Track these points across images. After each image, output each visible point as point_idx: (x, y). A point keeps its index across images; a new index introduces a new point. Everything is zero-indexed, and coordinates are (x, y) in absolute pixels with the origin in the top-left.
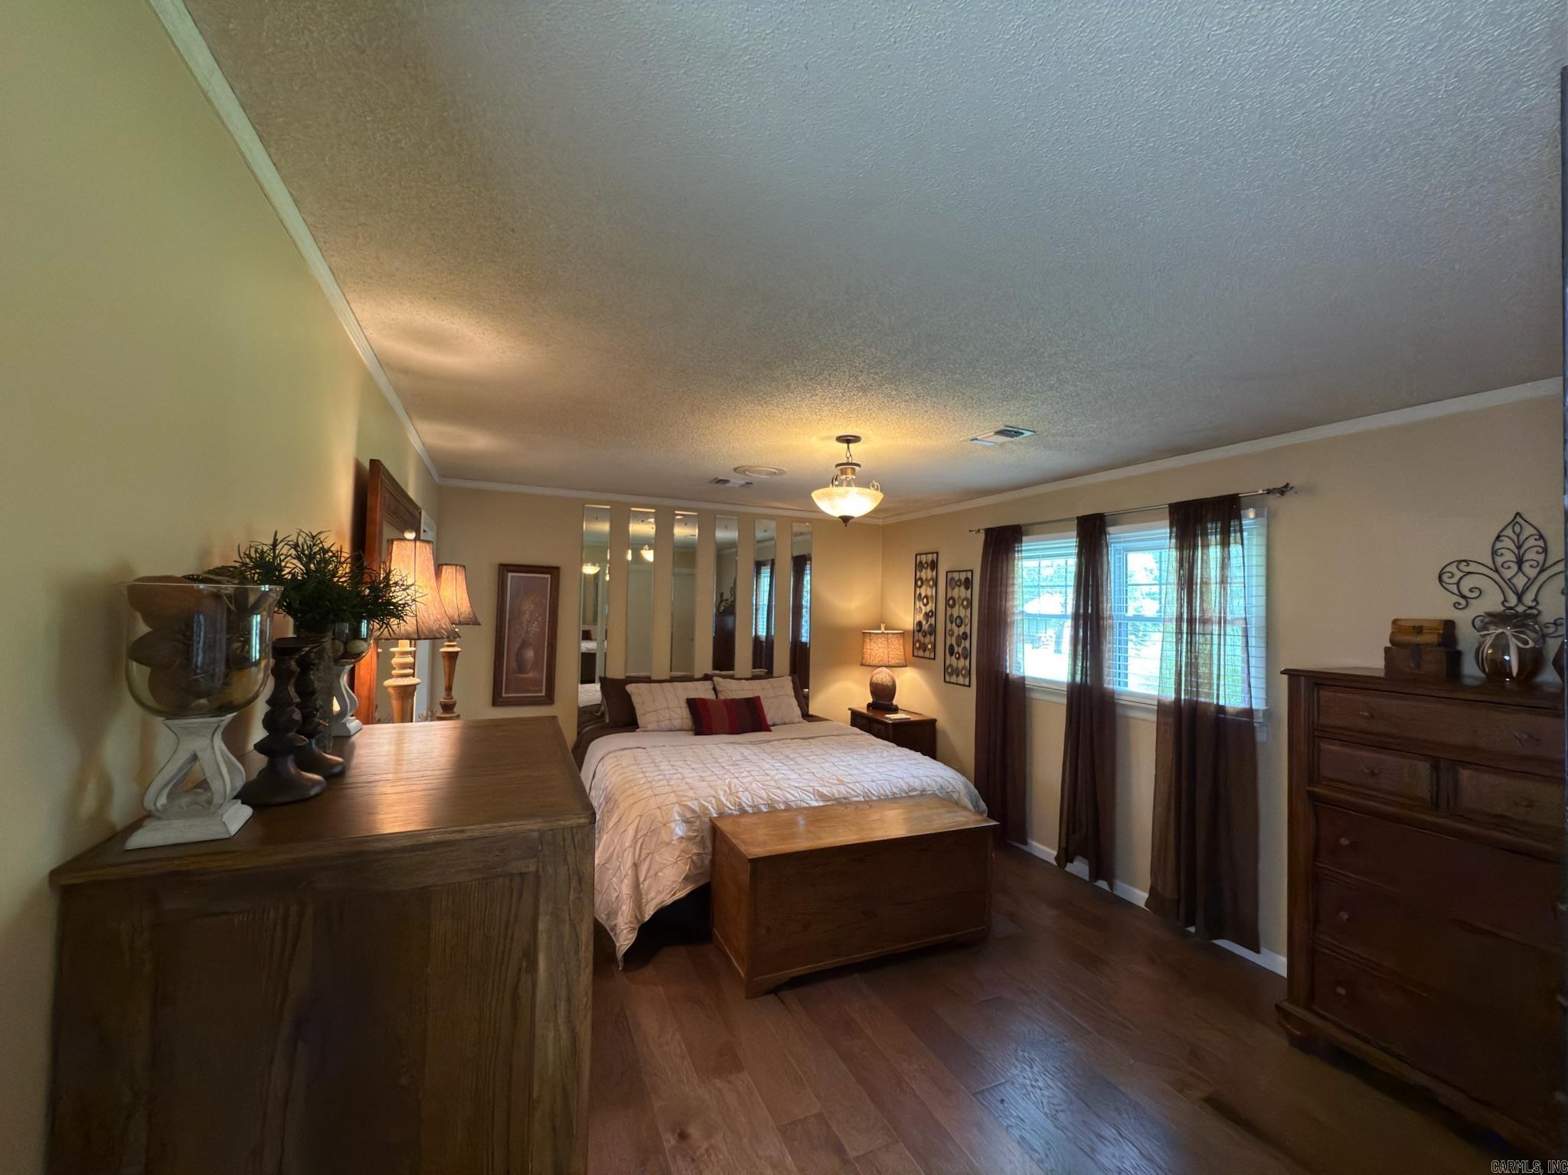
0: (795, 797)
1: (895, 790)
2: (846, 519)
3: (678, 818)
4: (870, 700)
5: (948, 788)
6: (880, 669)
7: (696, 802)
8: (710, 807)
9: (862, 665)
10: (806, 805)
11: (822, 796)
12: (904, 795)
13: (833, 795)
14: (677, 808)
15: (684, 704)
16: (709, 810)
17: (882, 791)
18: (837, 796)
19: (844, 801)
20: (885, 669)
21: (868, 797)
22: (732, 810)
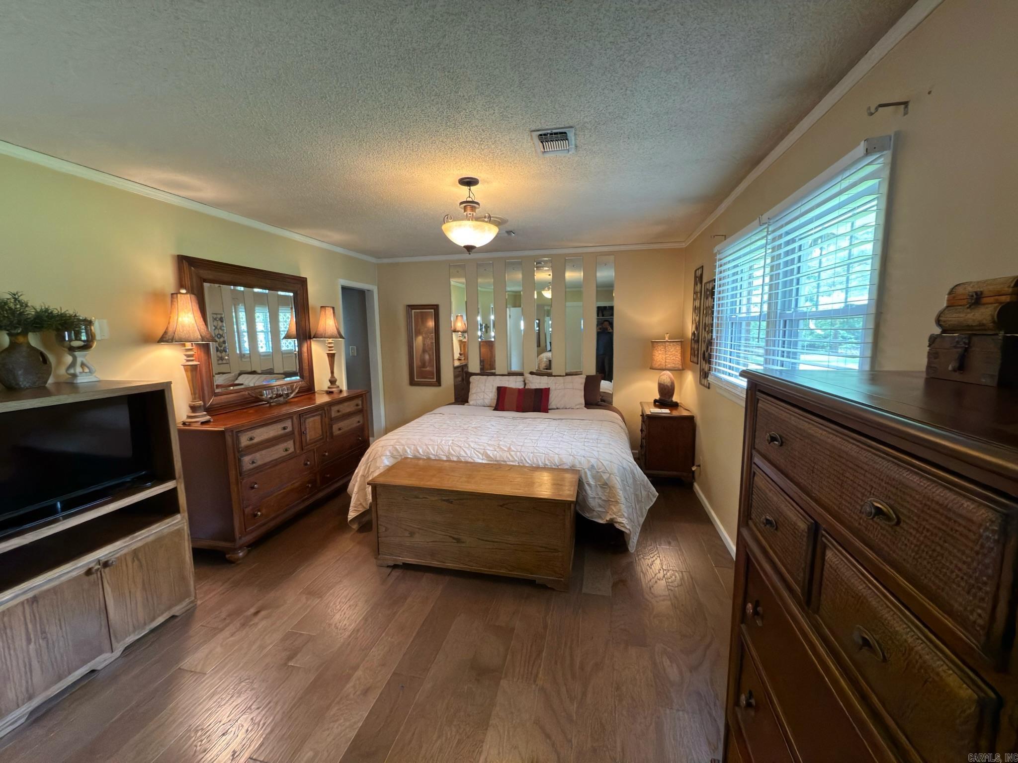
0: (467, 454)
1: (547, 462)
2: (469, 248)
3: (388, 454)
4: (657, 397)
5: (600, 469)
6: (665, 372)
7: (402, 447)
8: (408, 451)
9: (652, 368)
10: (472, 461)
11: (488, 456)
12: (554, 467)
13: (496, 458)
14: (390, 448)
15: (495, 390)
16: (406, 452)
17: (535, 460)
18: (498, 459)
19: (502, 463)
20: (668, 372)
21: (523, 464)
22: (421, 454)
